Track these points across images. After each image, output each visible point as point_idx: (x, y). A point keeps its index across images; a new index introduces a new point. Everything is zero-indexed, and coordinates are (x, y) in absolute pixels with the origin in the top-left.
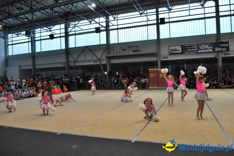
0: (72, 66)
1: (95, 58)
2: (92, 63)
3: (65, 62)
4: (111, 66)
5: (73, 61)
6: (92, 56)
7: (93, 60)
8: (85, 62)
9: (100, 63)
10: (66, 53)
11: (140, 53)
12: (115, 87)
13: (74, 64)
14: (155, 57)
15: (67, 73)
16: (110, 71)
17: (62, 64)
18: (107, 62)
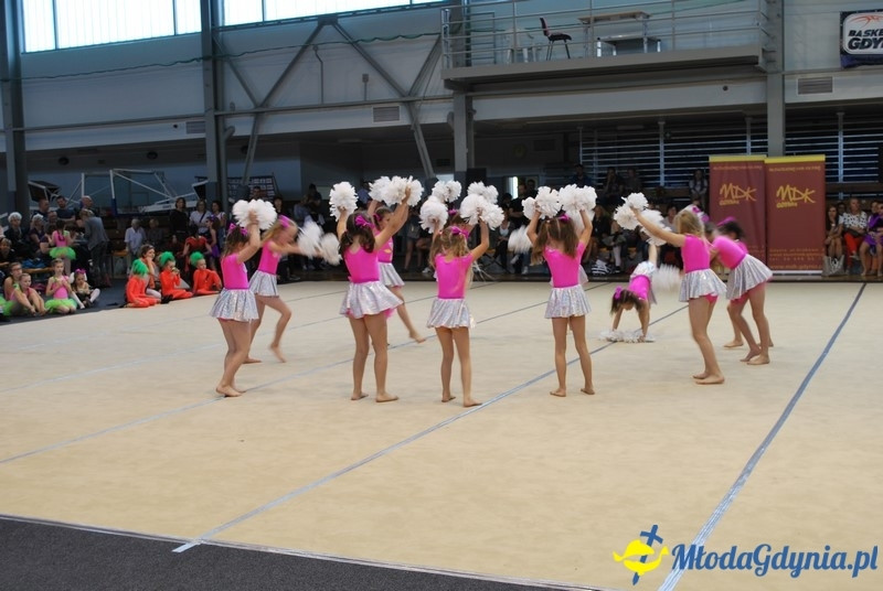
0: (246, 138)
1: (381, 91)
2: (365, 121)
3: (202, 111)
4: (476, 137)
5: (249, 105)
6: (365, 78)
7: (370, 104)
8: (323, 112)
9: (412, 117)
10: (205, 58)
11: (659, 55)
12: (504, 265)
13: (255, 127)
14: (750, 79)
15: (213, 178)
16: (469, 170)
17: (182, 124)
18: (451, 116)
